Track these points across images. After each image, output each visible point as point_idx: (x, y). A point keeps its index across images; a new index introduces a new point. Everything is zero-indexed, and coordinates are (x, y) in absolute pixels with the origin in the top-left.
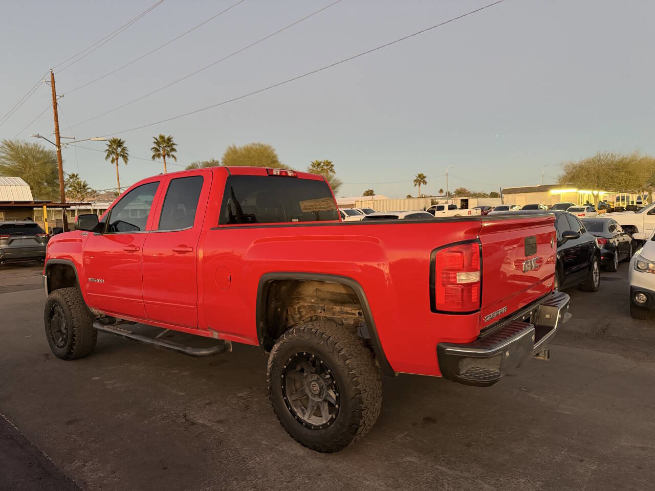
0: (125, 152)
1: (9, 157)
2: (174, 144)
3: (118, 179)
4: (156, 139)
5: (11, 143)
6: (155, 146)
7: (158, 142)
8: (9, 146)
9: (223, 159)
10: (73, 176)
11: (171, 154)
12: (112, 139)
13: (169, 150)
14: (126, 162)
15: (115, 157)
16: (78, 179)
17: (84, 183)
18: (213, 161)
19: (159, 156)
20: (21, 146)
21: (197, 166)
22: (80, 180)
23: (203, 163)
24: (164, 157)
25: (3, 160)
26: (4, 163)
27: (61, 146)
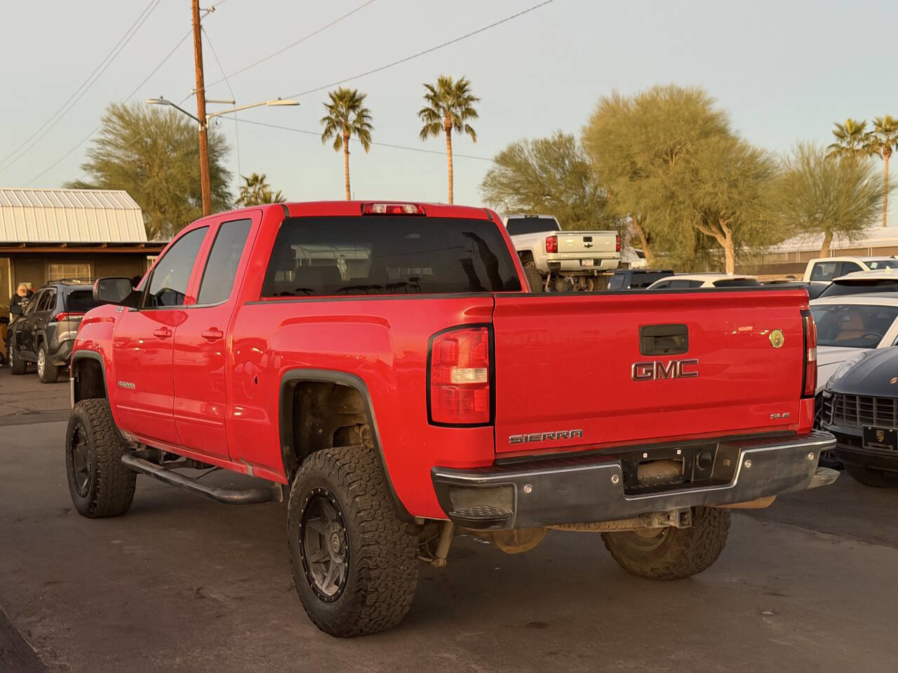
0: (366, 120)
1: (121, 141)
2: (472, 99)
3: (348, 186)
4: (432, 90)
5: (126, 110)
6: (429, 105)
7: (435, 95)
8: (121, 117)
9: (584, 130)
10: (255, 180)
11: (464, 123)
12: (338, 92)
13: (459, 114)
14: (366, 146)
15: (342, 135)
16: (265, 186)
17: (277, 197)
18: (561, 136)
19: (435, 129)
20: (145, 119)
21: (521, 150)
22: (267, 190)
23: (535, 143)
24: (448, 130)
25: (109, 148)
26: (109, 155)
27: (207, 121)
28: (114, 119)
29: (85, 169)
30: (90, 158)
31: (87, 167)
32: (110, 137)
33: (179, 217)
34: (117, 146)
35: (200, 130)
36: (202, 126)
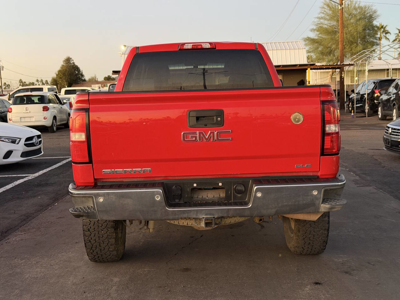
25: (322, 21)
26: (322, 24)
27: (343, 4)
28: (326, 7)
29: (311, 31)
30: (314, 26)
31: (312, 30)
32: (323, 15)
33: (351, 50)
34: (325, 19)
35: (339, 8)
36: (341, 6)
